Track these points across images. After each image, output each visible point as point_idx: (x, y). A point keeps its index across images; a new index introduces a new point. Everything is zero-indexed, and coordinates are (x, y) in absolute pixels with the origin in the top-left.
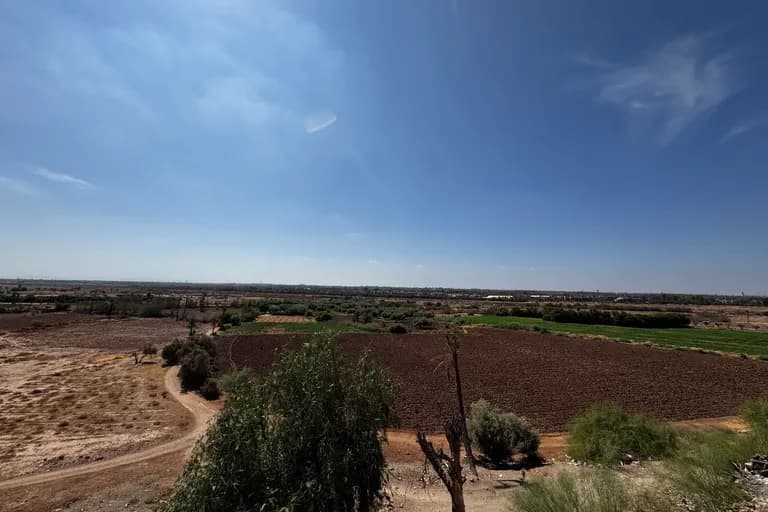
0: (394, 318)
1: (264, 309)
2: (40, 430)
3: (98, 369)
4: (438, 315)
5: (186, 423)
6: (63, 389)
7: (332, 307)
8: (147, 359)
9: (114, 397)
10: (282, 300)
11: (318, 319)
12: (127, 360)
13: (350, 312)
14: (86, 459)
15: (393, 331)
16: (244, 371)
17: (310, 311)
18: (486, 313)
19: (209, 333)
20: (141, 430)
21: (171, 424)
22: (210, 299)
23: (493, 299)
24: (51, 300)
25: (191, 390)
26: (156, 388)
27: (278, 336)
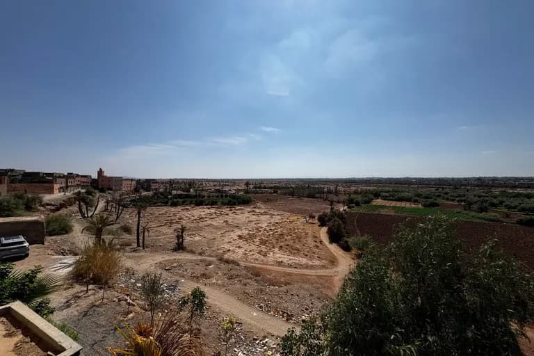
0: (523, 210)
1: (377, 195)
2: (273, 247)
3: (291, 222)
5: (333, 262)
6: (279, 230)
7: (439, 196)
8: (311, 221)
9: (299, 238)
10: (391, 189)
11: (425, 206)
12: (303, 220)
13: (460, 201)
14: (290, 266)
15: (520, 222)
17: (417, 198)
19: (342, 209)
20: (311, 258)
21: (325, 259)
22: (340, 188)
25: (334, 242)
26: (316, 237)
27: (391, 216)
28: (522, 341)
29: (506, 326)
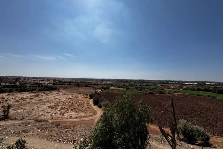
0: (150, 89)
1: (112, 85)
2: (68, 110)
3: (77, 98)
4: (165, 89)
5: (95, 113)
6: (71, 102)
7: (130, 86)
8: (86, 97)
9: (80, 105)
10: (116, 83)
11: (126, 89)
12: (83, 96)
13: (136, 87)
14: (76, 118)
15: (149, 93)
16: (108, 102)
17: (124, 86)
18: (184, 89)
19: (99, 91)
20: (86, 113)
21: (92, 113)
22: (99, 83)
23: (188, 84)
24: (68, 82)
25: (96, 105)
26: (88, 104)
27: (116, 93)
28: (148, 128)
29: (145, 124)
